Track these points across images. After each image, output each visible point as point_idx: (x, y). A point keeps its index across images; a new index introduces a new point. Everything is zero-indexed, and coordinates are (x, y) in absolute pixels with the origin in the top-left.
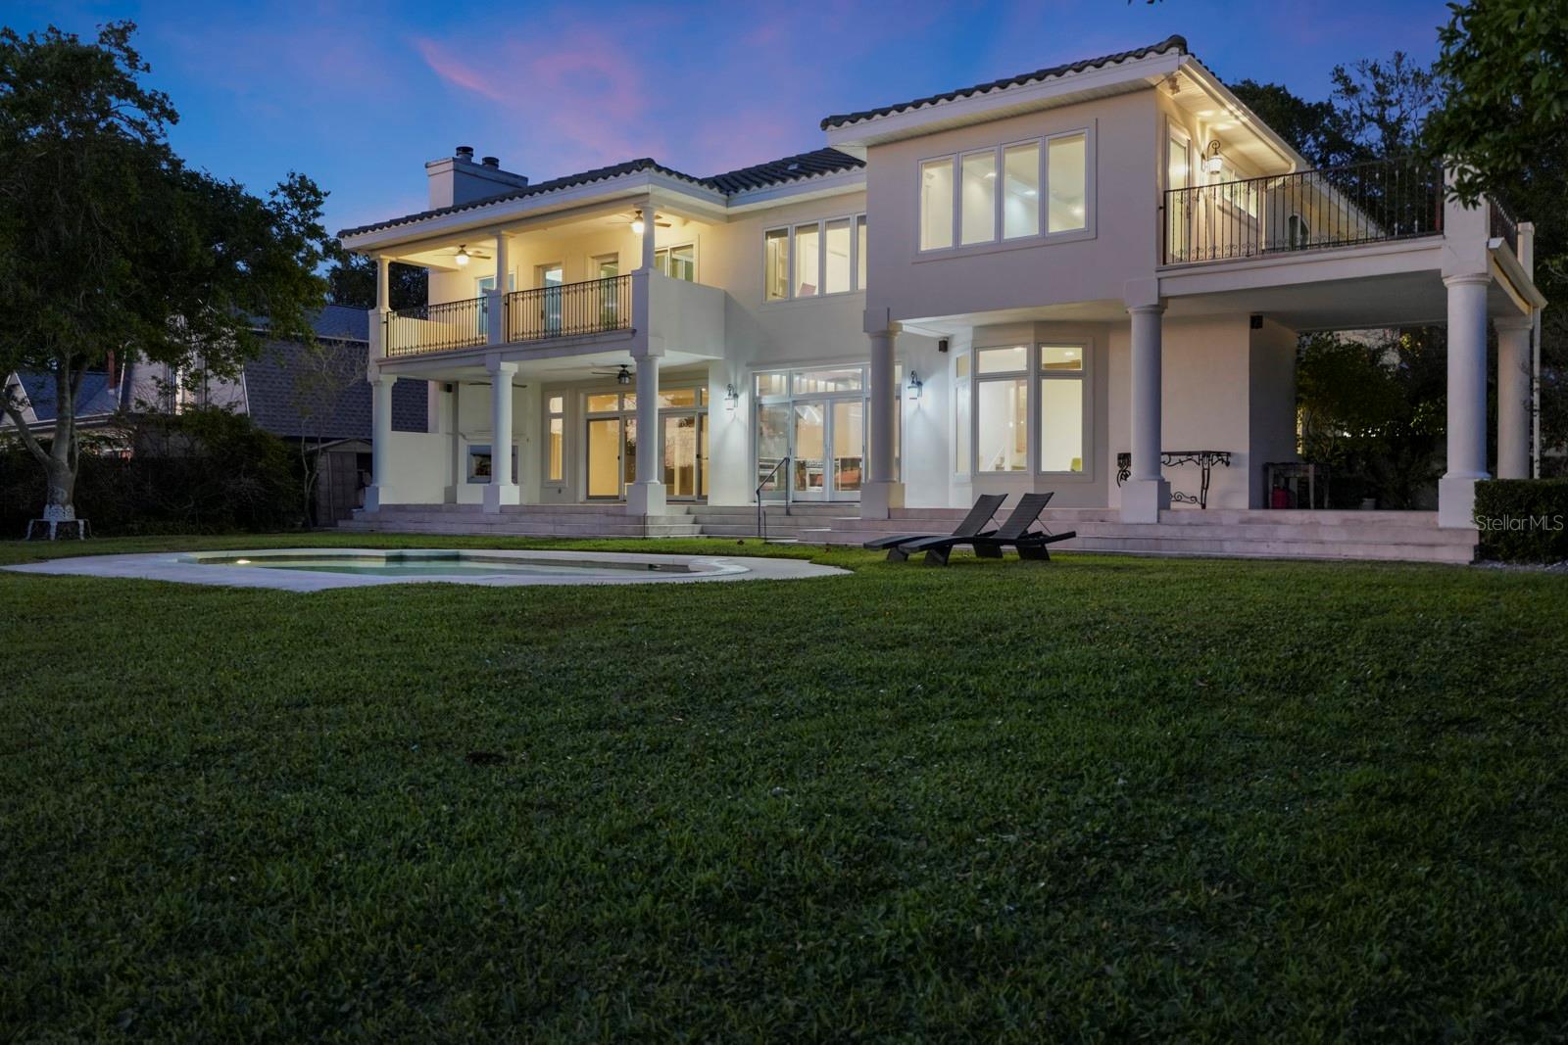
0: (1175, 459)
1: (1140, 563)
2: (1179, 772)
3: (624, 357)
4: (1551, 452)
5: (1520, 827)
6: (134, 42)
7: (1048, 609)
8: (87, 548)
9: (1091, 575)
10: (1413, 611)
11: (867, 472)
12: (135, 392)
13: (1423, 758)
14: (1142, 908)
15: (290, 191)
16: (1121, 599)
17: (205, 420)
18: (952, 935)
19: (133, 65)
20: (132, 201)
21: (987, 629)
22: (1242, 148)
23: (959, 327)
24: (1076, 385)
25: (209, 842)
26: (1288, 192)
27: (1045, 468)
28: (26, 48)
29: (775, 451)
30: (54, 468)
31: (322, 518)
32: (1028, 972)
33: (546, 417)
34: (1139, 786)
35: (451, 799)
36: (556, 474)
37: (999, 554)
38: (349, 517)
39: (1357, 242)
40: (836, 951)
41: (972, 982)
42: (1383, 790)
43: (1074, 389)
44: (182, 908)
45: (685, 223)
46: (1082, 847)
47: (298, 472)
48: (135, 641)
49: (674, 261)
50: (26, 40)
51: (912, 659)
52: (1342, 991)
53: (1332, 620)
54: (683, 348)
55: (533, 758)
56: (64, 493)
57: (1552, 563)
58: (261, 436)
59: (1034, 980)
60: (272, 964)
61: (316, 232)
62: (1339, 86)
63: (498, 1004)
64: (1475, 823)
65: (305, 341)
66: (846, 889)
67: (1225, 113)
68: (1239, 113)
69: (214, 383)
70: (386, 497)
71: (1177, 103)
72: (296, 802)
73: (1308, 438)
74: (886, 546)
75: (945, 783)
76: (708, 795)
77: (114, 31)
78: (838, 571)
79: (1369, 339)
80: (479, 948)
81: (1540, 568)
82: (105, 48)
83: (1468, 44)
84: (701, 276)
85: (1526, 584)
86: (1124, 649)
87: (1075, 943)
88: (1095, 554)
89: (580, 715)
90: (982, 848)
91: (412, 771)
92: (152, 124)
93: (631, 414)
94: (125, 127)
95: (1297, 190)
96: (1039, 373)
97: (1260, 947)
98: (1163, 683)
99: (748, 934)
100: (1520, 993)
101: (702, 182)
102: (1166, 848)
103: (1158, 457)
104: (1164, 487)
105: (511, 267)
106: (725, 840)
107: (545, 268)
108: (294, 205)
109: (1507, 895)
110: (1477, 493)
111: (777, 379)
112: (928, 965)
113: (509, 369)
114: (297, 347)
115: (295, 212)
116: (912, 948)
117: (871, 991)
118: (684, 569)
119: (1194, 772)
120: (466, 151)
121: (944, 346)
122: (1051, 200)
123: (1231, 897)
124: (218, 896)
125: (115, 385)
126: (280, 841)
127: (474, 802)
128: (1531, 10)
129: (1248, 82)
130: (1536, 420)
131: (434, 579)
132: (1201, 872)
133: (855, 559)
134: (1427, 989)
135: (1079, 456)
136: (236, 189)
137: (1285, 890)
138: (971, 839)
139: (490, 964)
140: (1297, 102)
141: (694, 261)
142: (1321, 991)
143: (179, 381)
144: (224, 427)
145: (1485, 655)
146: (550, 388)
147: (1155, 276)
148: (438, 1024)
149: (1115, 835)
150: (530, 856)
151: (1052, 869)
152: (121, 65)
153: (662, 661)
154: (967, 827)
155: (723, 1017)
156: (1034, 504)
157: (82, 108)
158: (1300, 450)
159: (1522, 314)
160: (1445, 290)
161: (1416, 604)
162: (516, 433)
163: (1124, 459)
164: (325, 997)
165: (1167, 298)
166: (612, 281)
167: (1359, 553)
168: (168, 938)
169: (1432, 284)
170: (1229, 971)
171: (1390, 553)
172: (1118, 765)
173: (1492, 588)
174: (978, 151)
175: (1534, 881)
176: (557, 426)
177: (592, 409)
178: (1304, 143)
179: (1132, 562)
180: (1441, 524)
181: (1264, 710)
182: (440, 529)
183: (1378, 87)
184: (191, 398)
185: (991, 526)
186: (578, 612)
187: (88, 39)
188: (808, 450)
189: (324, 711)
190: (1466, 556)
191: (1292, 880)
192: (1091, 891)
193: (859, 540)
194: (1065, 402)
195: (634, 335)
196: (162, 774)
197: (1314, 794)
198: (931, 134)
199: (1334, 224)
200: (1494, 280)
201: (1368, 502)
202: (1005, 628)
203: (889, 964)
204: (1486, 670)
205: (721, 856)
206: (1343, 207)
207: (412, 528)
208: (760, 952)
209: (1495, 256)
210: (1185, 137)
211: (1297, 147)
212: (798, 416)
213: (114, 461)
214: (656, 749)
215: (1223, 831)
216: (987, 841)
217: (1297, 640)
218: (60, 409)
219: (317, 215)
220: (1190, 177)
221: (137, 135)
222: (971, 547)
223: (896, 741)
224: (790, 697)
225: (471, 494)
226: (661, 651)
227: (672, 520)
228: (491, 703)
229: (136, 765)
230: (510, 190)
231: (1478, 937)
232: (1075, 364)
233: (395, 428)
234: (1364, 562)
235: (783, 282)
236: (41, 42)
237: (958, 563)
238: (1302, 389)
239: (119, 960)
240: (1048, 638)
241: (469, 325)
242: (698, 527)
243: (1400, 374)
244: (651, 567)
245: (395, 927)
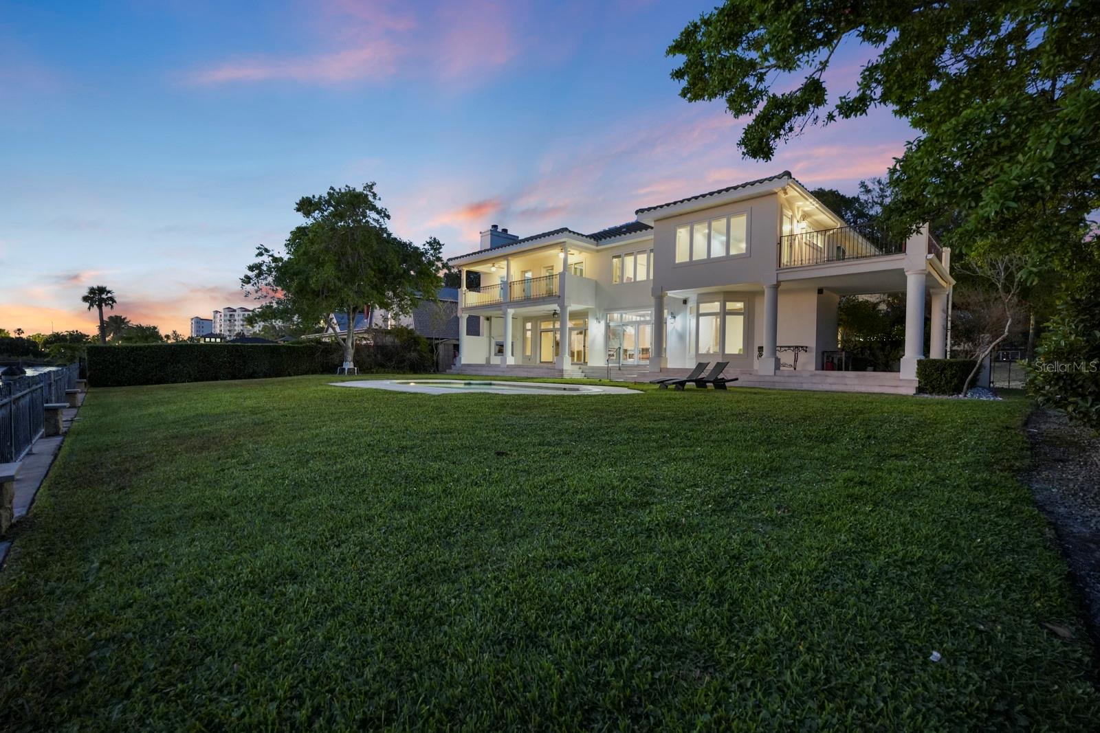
0: (783, 349)
1: (765, 391)
2: (771, 469)
3: (555, 307)
4: (955, 348)
5: (915, 496)
6: (375, 190)
7: (724, 408)
8: (358, 378)
9: (744, 395)
10: (883, 413)
11: (651, 354)
12: (374, 320)
13: (876, 469)
14: (749, 517)
15: (430, 243)
16: (755, 405)
17: (399, 331)
18: (673, 521)
19: (375, 198)
20: (374, 249)
21: (697, 415)
22: (815, 218)
23: (691, 294)
24: (741, 318)
25: (407, 477)
26: (835, 236)
27: (727, 352)
28: (338, 193)
29: (615, 344)
30: (346, 348)
31: (440, 369)
32: (702, 535)
33: (525, 330)
34: (754, 474)
35: (490, 467)
36: (528, 353)
37: (706, 387)
38: (450, 368)
39: (866, 257)
40: (629, 524)
41: (680, 537)
42: (856, 480)
43: (740, 320)
44: (399, 497)
45: (580, 253)
46: (727, 495)
47: (432, 351)
48: (377, 409)
49: (575, 268)
50: (338, 190)
51: (666, 425)
52: (826, 549)
53: (845, 415)
54: (579, 303)
55: (519, 455)
56: (350, 358)
57: (952, 395)
58: (419, 337)
59: (704, 538)
60: (429, 516)
61: (439, 259)
62: (862, 190)
63: (506, 534)
64: (894, 493)
65: (434, 301)
66: (634, 504)
67: (808, 203)
68: (814, 203)
69: (402, 317)
70: (463, 362)
71: (787, 200)
72: (436, 465)
73: (843, 341)
74: (658, 383)
75: (676, 470)
76: (584, 470)
77: (368, 186)
78: (639, 392)
79: (873, 298)
80: (500, 516)
81: (945, 397)
82: (365, 192)
83: (901, 174)
84: (586, 274)
85: (938, 403)
86: (754, 424)
87: (722, 527)
88: (747, 387)
89: (536, 440)
90: (688, 493)
91: (476, 457)
92: (381, 220)
93: (558, 329)
94: (371, 221)
95: (839, 235)
96: (724, 313)
97: (796, 532)
98: (769, 437)
99: (596, 517)
100: (901, 554)
101: (587, 236)
102: (762, 496)
103: (775, 348)
104: (777, 360)
105: (512, 272)
106: (589, 485)
107: (525, 272)
108: (432, 249)
109: (902, 520)
110: (918, 365)
111: (616, 315)
112: (663, 531)
113: (511, 311)
114: (432, 303)
115: (432, 252)
116: (658, 525)
117: (641, 538)
118: (578, 390)
119: (778, 470)
120: (495, 227)
121: (685, 302)
122: (731, 241)
123: (786, 514)
124: (410, 494)
125: (367, 318)
126: (430, 478)
127: (498, 469)
128: (926, 160)
129: (821, 189)
130: (949, 334)
131: (482, 391)
132: (775, 505)
133: (645, 387)
134: (862, 551)
135: (741, 347)
136: (410, 244)
137: (809, 514)
138: (684, 489)
139: (504, 521)
140: (843, 197)
141: (584, 268)
142: (818, 548)
143: (389, 316)
144: (405, 334)
145: (912, 431)
146: (527, 319)
147: (775, 272)
148: (485, 539)
149: (742, 491)
150: (518, 487)
151: (715, 501)
152: (371, 198)
153: (567, 423)
154: (682, 485)
155: (586, 543)
156: (720, 367)
157: (357, 215)
158: (839, 346)
159: (943, 287)
160: (906, 277)
161: (885, 409)
162: (513, 337)
163: (761, 349)
164: (447, 528)
165: (780, 282)
166: (551, 277)
167: (863, 389)
168: (395, 506)
169: (901, 275)
170: (782, 540)
171: (877, 390)
172: (746, 466)
173: (921, 404)
174: (700, 221)
175: (916, 516)
176: (529, 334)
177: (542, 327)
178: (846, 214)
179: (762, 391)
180: (901, 378)
181: (811, 448)
182: (484, 373)
183: (881, 189)
184: (393, 322)
185: (702, 375)
186: (536, 404)
187: (359, 189)
188: (628, 345)
189: (444, 436)
190: (912, 391)
191: (812, 509)
192: (729, 510)
193: (647, 380)
194: (736, 326)
195: (559, 298)
196: (389, 454)
197: (827, 480)
198: (681, 215)
199: (855, 248)
200: (929, 272)
201: (869, 368)
202: (705, 414)
203: (648, 530)
204: (911, 437)
205: (588, 490)
206: (860, 241)
207: (474, 373)
208: (600, 523)
209: (931, 263)
210: (790, 213)
211: (842, 217)
212: (624, 331)
213: (367, 346)
214: (566, 453)
215: (786, 491)
216: (690, 490)
217: (829, 423)
218: (349, 327)
219: (440, 253)
220: (792, 231)
221: (376, 224)
222: (694, 384)
223: (657, 455)
224: (617, 437)
225: (496, 360)
226: (567, 419)
227: (573, 371)
228: (503, 435)
229: (380, 451)
230: (512, 241)
231: (887, 534)
232: (741, 309)
233: (468, 334)
234: (865, 393)
235: (619, 277)
236: (343, 191)
237: (688, 390)
238: (841, 320)
239: (379, 512)
240: (723, 419)
241: (495, 295)
242: (583, 374)
243: (887, 314)
244: (565, 389)
245: (470, 507)
